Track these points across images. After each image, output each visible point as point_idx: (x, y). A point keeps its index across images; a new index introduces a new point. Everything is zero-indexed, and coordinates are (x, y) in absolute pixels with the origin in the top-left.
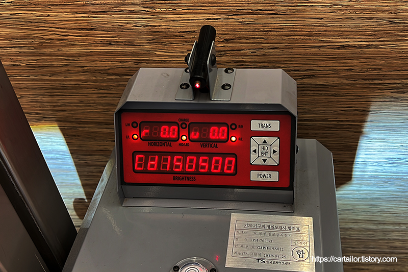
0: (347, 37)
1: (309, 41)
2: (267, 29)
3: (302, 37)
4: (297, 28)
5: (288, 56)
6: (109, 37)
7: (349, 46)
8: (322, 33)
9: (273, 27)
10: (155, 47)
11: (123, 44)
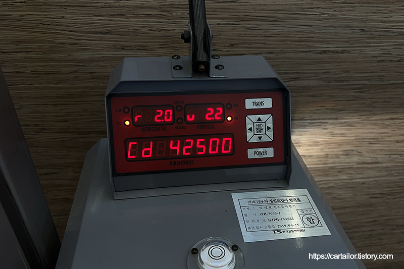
0: (328, 43)
1: (299, 46)
2: (267, 34)
3: (294, 43)
4: (291, 34)
5: (281, 60)
6: (123, 41)
7: (329, 51)
8: (310, 39)
9: (272, 33)
10: (166, 52)
11: (136, 49)
